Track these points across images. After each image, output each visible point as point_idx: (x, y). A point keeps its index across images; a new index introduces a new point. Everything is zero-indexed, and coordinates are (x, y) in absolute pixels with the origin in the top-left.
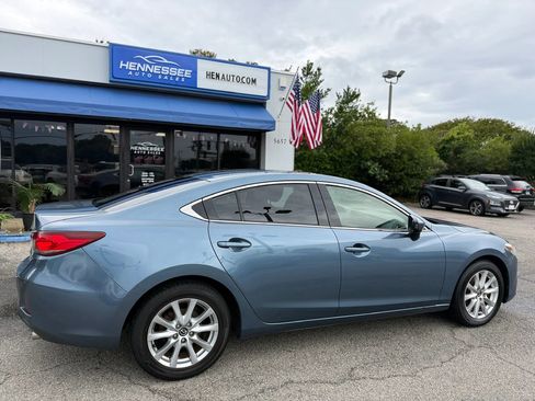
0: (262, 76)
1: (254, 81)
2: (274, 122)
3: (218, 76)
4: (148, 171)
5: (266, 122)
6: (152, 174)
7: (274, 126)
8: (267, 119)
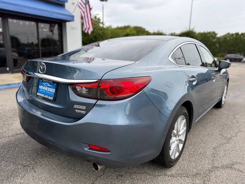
2: (73, 17)
8: (69, 14)
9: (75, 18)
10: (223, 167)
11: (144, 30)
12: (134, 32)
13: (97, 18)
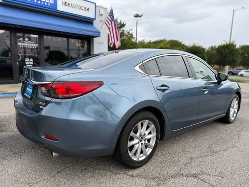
0: (92, 7)
1: (88, 9)
2: (99, 33)
3: (69, 4)
4: (29, 57)
5: (94, 32)
6: (31, 60)
7: (100, 34)
8: (96, 30)
9: (101, 34)
10: (187, 176)
11: (181, 43)
12: (168, 46)
13: (130, 33)
